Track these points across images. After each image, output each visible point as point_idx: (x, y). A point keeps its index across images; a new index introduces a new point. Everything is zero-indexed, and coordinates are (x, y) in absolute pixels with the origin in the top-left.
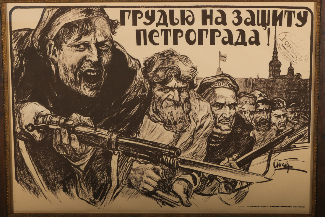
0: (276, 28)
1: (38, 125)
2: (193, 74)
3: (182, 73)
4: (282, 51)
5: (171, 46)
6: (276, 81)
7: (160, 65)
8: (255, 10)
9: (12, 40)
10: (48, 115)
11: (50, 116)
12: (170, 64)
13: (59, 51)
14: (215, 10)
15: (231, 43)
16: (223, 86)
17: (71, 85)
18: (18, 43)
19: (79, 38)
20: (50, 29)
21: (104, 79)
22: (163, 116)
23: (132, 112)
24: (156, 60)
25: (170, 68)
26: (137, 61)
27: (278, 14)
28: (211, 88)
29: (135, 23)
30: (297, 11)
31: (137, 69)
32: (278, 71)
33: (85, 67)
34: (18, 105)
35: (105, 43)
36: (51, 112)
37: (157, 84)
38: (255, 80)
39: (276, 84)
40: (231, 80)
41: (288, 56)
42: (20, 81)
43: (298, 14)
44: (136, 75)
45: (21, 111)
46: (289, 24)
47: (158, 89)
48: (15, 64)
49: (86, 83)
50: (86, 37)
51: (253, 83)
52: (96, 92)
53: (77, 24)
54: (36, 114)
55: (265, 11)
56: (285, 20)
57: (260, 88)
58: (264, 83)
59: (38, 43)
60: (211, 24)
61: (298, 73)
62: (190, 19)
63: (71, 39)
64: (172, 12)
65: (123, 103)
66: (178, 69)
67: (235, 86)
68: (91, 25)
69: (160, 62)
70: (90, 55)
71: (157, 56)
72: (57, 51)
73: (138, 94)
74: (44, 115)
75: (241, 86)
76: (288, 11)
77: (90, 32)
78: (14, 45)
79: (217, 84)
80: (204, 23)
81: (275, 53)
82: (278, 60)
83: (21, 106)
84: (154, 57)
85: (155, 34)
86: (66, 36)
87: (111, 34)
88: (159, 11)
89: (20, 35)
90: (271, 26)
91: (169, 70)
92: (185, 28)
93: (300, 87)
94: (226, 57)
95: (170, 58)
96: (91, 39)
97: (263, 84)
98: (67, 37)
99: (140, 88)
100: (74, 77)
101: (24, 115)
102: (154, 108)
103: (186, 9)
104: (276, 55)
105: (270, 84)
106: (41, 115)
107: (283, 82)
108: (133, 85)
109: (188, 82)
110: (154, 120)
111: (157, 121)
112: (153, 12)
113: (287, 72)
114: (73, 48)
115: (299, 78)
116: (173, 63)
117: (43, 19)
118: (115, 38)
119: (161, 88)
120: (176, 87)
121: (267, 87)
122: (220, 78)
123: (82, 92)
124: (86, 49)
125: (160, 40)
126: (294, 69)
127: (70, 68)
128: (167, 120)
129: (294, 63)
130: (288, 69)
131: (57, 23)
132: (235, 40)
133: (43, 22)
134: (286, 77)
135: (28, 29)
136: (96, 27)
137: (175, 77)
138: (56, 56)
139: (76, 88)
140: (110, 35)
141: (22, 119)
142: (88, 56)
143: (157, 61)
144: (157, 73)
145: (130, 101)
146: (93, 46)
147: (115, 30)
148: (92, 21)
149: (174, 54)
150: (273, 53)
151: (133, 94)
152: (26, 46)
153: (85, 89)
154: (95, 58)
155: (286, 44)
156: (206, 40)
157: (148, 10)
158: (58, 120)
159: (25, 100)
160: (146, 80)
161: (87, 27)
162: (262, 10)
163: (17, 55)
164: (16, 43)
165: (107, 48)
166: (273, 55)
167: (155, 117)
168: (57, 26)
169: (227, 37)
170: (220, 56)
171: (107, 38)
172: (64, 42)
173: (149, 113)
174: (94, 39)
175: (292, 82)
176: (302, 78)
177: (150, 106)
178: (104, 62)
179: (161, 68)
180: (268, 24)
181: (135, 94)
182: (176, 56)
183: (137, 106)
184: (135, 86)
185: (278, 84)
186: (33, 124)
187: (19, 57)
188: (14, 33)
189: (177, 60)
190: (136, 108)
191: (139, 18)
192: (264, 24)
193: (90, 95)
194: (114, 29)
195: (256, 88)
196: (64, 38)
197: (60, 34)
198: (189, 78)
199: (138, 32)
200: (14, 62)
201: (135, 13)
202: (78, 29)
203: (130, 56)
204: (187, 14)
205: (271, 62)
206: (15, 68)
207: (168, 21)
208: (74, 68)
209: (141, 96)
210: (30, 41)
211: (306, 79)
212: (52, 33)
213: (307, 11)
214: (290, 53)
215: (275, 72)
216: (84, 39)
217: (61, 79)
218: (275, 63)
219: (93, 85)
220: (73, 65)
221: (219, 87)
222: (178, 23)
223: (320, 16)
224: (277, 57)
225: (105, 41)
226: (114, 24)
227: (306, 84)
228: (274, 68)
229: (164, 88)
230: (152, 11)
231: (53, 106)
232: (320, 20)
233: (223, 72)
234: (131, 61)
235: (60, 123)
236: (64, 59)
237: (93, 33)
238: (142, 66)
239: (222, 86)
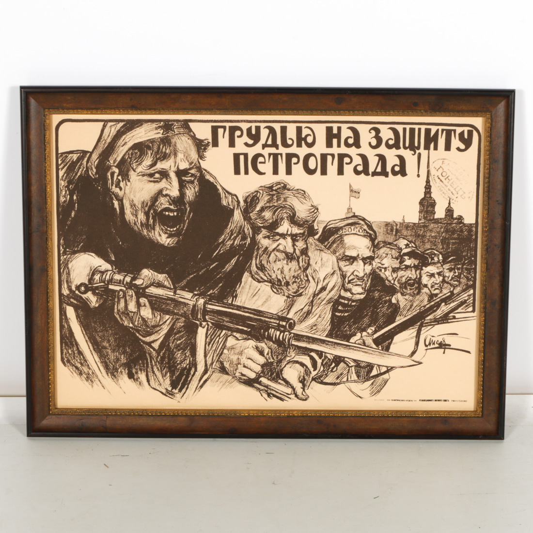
0: (429, 152)
1: (94, 285)
2: (313, 215)
3: (297, 214)
4: (438, 185)
5: (282, 176)
6: (428, 226)
7: (268, 202)
8: (400, 128)
9: (59, 166)
10: (107, 271)
11: (111, 272)
12: (281, 201)
13: (124, 182)
14: (344, 127)
15: (367, 174)
16: (355, 232)
17: (141, 229)
18: (67, 170)
19: (154, 164)
20: (113, 151)
21: (187, 221)
22: (270, 274)
23: (227, 268)
24: (261, 195)
25: (281, 207)
26: (235, 197)
27: (432, 133)
28: (338, 235)
29: (232, 144)
30: (459, 130)
31: (234, 208)
32: (432, 212)
33: (161, 204)
34: (66, 257)
35: (189, 171)
36: (112, 267)
37: (262, 229)
38: (400, 224)
39: (429, 230)
40: (366, 224)
41: (445, 192)
42: (69, 223)
43: (459, 134)
44: (233, 216)
45: (70, 266)
46: (448, 147)
47: (264, 236)
48: (62, 199)
49: (162, 227)
50: (163, 162)
51: (397, 229)
52: (176, 239)
53: (151, 145)
54: (91, 270)
55: (414, 129)
56: (442, 141)
57: (406, 236)
58: (413, 229)
59: (95, 170)
60: (339, 146)
61: (459, 216)
62: (310, 140)
63: (142, 166)
64: (284, 130)
65: (215, 254)
66: (292, 209)
67: (371, 232)
68: (170, 146)
69: (266, 198)
70: (169, 187)
71: (262, 190)
72: (123, 182)
73: (236, 242)
74: (102, 270)
75: (380, 233)
76: (447, 130)
77: (170, 155)
78: (61, 173)
79: (347, 229)
80: (329, 144)
81: (428, 187)
82: (431, 197)
83: (70, 258)
84: (259, 191)
85: (261, 159)
86: (134, 162)
87: (198, 159)
88: (266, 127)
89: (70, 159)
90: (422, 150)
91: (280, 210)
92: (303, 151)
93: (461, 235)
94: (359, 193)
95: (281, 193)
96: (170, 166)
97: (411, 230)
98: (136, 162)
99: (239, 235)
100: (145, 217)
101: (75, 271)
102: (258, 263)
103: (303, 125)
104: (428, 190)
105: (421, 230)
106: (98, 271)
107: (438, 227)
108: (228, 230)
109: (306, 227)
110: (257, 279)
111: (262, 280)
112: (258, 129)
113: (444, 213)
114: (145, 178)
115: (461, 222)
116: (285, 200)
117: (102, 138)
118: (204, 164)
119: (268, 234)
120: (289, 233)
121: (416, 234)
122: (350, 221)
123: (157, 240)
124: (163, 179)
125: (267, 167)
126: (453, 210)
127: (140, 206)
128: (276, 280)
129: (453, 201)
130: (446, 210)
131: (123, 143)
132: (371, 169)
133: (102, 142)
134: (443, 220)
135: (81, 151)
136: (177, 149)
137: (288, 220)
138: (121, 189)
139: (148, 235)
140: (196, 160)
141: (71, 276)
142: (165, 189)
143: (263, 197)
144: (263, 214)
145: (224, 252)
146: (173, 175)
147: (204, 153)
148: (172, 140)
149: (287, 187)
150: (425, 187)
151: (228, 243)
152: (79, 174)
153: (160, 235)
154: (175, 192)
155: (443, 175)
156: (332, 168)
157: (251, 127)
158: (122, 278)
159: (76, 249)
160: (247, 223)
161: (164, 149)
162: (410, 128)
163: (66, 187)
164: (64, 170)
165: (193, 179)
166: (425, 190)
167: (258, 275)
168: (122, 146)
169: (360, 165)
170: (351, 191)
171: (193, 164)
172: (132, 170)
173: (250, 269)
174: (174, 165)
175: (452, 228)
176: (465, 222)
177: (252, 260)
178: (187, 197)
179: (267, 207)
180: (418, 148)
181: (232, 242)
182: (289, 190)
183: (234, 260)
184: (232, 231)
185: (431, 230)
186: (87, 283)
187: (69, 189)
188: (61, 156)
189: (290, 196)
190: (232, 262)
191: (238, 137)
192: (413, 148)
193: (168, 244)
194: (203, 151)
195: (401, 235)
196: (132, 164)
197: (127, 158)
198: (307, 221)
199: (236, 157)
200: (61, 197)
201: (233, 130)
202: (153, 151)
203: (225, 190)
204: (305, 132)
205: (422, 200)
206: (63, 205)
207: (279, 142)
208: (146, 206)
209: (240, 245)
210: (84, 168)
211: (471, 224)
212: (116, 156)
213: (472, 131)
214: (448, 188)
215: (427, 214)
216: (160, 166)
217: (127, 220)
218: (428, 202)
219: (172, 230)
220: (144, 202)
221: (349, 234)
222: (292, 145)
223: (491, 137)
224: (430, 193)
225: (190, 169)
226: (203, 146)
227: (470, 231)
228: (427, 208)
229: (272, 235)
230: (256, 127)
231: (115, 258)
232: (490, 143)
233: (354, 213)
234: (226, 197)
235: (125, 283)
236: (132, 193)
237: (173, 157)
238: (242, 203)
239: (353, 232)
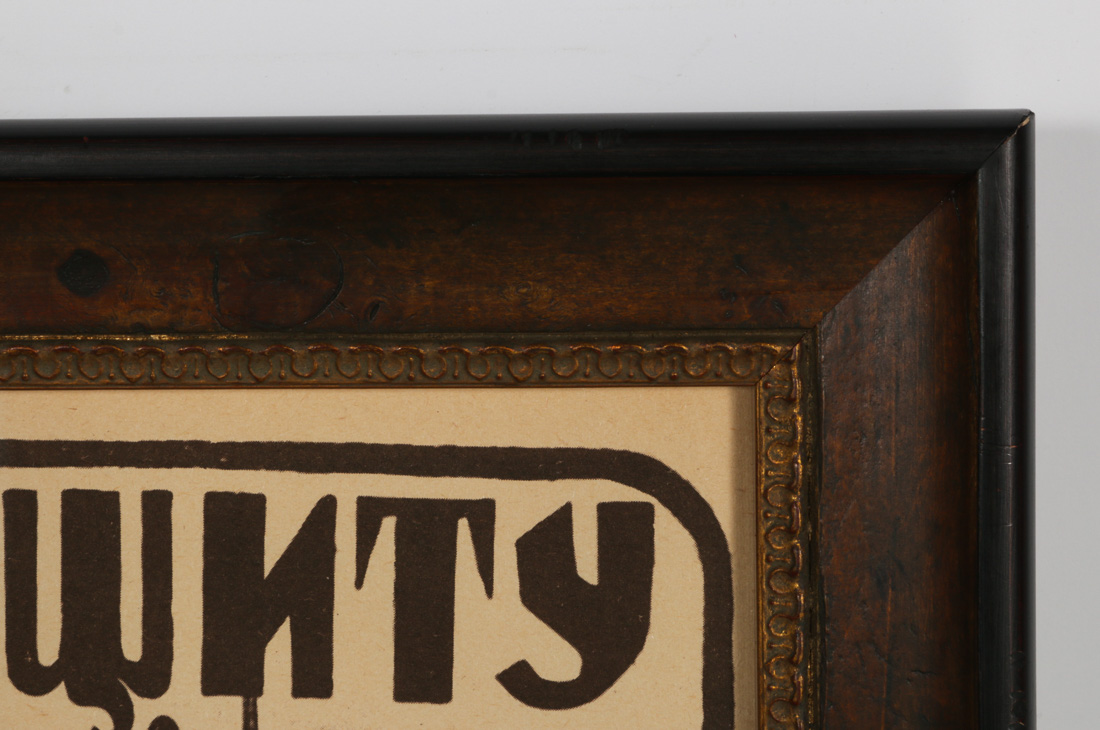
0: (250, 717)
27: (278, 539)
30: (521, 506)
43: (525, 545)
46: (423, 671)
55: (108, 502)
56: (364, 615)
76: (407, 511)
90: (184, 698)
162: (71, 499)
180: (154, 675)
192: (99, 674)
213: (648, 509)
